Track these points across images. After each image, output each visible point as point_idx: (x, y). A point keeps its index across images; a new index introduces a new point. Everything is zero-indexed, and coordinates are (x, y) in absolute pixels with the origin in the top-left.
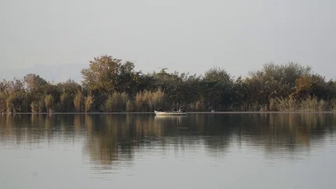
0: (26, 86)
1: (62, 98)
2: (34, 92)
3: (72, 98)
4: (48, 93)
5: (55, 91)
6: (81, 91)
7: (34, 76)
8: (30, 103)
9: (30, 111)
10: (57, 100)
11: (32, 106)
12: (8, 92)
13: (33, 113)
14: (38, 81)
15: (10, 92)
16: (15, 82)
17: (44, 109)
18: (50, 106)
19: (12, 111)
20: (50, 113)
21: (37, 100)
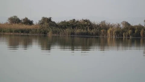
0: (122, 26)
1: (136, 31)
2: (125, 28)
3: (140, 31)
4: (130, 29)
5: (133, 29)
6: (143, 28)
7: (126, 22)
8: (123, 33)
9: (123, 37)
10: (134, 32)
11: (124, 34)
12: (114, 28)
13: (124, 37)
14: (127, 24)
15: (115, 28)
16: (117, 24)
17: (128, 36)
18: (131, 34)
19: (115, 36)
20: (131, 37)
21: (126, 32)
